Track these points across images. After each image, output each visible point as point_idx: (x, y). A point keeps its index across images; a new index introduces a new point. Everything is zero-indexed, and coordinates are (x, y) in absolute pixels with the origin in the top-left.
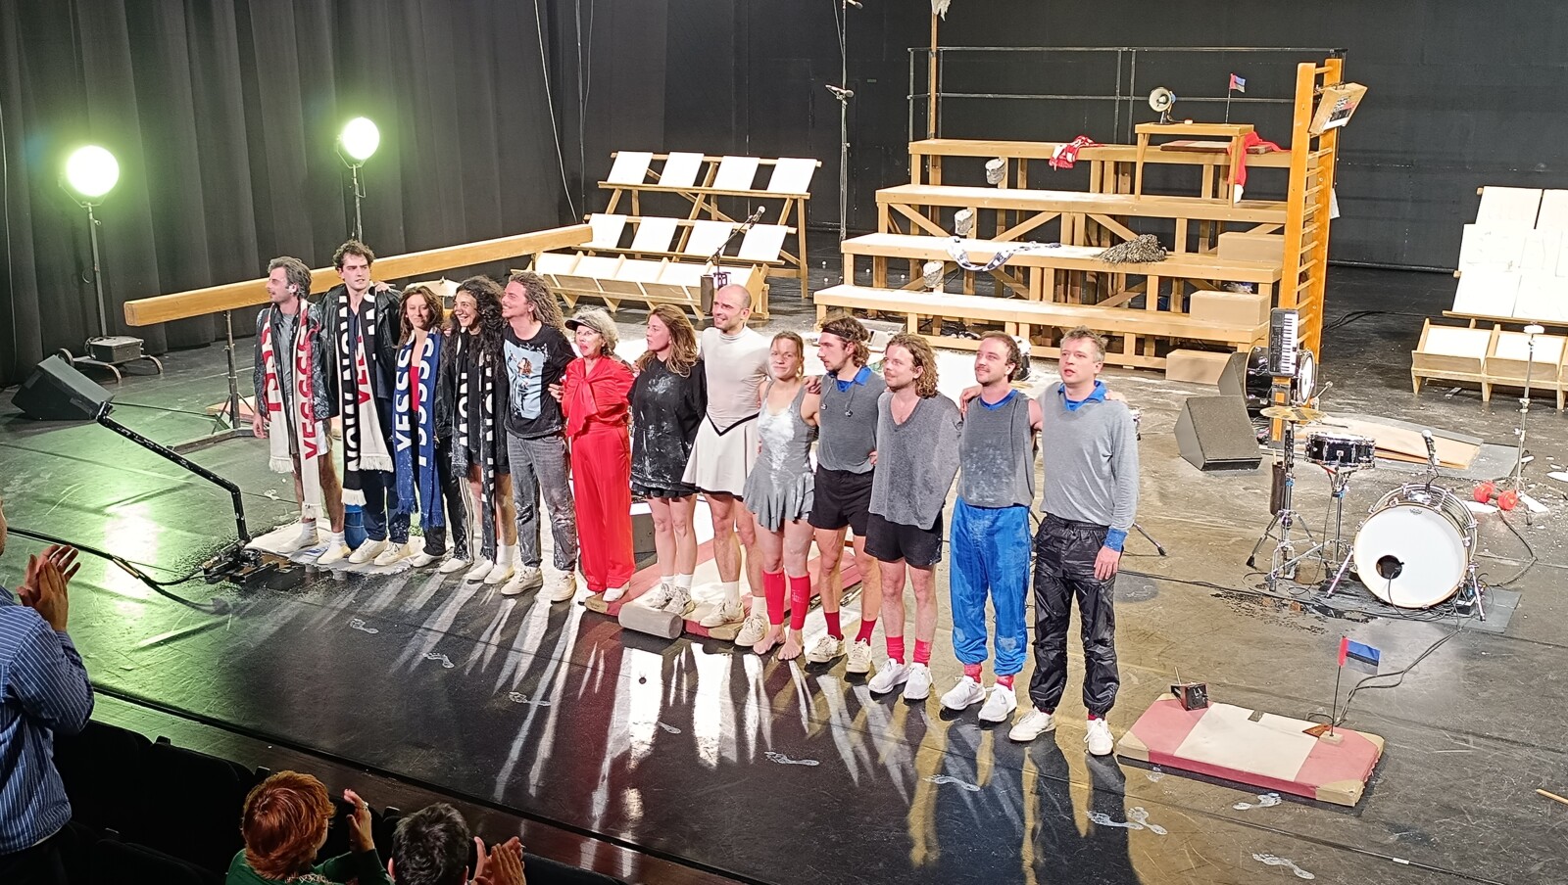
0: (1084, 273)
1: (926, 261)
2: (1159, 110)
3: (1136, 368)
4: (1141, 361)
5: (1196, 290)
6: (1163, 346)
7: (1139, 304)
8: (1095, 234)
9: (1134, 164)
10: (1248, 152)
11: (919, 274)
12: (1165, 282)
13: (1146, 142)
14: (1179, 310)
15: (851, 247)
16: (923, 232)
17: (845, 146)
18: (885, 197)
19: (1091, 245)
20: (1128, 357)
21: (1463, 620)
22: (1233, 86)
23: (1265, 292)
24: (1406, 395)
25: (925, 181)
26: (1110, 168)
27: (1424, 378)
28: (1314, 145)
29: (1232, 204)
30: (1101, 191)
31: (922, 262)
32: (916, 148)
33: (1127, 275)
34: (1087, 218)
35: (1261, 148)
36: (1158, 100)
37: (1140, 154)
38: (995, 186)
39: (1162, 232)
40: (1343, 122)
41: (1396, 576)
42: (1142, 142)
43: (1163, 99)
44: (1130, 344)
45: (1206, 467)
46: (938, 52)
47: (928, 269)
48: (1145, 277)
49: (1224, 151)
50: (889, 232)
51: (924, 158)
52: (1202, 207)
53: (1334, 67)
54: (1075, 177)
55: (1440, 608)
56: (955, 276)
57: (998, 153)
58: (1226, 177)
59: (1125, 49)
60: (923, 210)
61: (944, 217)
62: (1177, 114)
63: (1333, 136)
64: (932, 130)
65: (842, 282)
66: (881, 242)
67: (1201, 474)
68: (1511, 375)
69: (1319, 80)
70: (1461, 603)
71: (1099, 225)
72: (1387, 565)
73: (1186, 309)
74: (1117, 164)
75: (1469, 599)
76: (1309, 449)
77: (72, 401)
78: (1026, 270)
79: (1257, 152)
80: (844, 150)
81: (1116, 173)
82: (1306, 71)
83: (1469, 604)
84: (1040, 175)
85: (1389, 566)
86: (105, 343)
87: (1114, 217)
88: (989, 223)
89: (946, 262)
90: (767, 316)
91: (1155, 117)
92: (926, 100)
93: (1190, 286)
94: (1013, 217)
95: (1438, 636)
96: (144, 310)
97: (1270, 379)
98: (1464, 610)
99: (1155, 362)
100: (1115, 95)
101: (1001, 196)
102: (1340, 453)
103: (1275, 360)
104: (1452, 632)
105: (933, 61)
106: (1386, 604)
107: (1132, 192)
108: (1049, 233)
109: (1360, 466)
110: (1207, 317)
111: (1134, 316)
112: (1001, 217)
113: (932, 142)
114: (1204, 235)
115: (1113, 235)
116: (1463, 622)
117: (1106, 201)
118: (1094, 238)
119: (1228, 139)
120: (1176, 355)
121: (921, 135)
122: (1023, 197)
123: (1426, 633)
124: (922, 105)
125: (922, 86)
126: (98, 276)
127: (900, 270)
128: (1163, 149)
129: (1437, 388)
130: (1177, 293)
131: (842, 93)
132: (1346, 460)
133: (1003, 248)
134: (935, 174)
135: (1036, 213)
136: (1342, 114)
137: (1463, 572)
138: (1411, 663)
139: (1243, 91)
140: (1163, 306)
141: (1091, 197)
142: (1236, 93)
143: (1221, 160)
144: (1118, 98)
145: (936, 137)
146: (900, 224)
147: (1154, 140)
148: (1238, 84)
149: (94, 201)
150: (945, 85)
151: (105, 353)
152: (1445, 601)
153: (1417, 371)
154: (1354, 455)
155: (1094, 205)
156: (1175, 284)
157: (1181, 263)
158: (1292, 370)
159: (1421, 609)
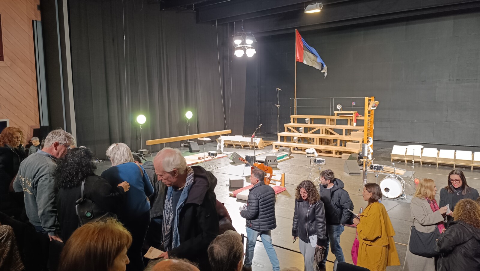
0: (325, 139)
1: (294, 137)
2: (339, 108)
3: (336, 157)
5: (347, 142)
6: (341, 153)
7: (336, 145)
8: (327, 132)
9: (334, 119)
10: (357, 117)
11: (293, 140)
12: (341, 141)
13: (336, 115)
14: (344, 146)
15: (279, 134)
16: (293, 132)
17: (278, 116)
18: (286, 125)
20: (334, 155)
22: (353, 104)
23: (361, 142)
24: (390, 162)
25: (294, 122)
26: (329, 120)
27: (393, 159)
28: (369, 112)
29: (354, 126)
30: (328, 124)
32: (292, 117)
33: (334, 140)
34: (326, 129)
35: (359, 116)
37: (335, 117)
38: (307, 123)
39: (340, 132)
40: (375, 108)
41: (388, 192)
44: (334, 152)
45: (350, 174)
46: (296, 99)
48: (337, 140)
49: (352, 116)
50: (287, 132)
52: (348, 127)
53: (373, 98)
54: (323, 122)
56: (300, 140)
57: (308, 118)
58: (352, 121)
59: (332, 98)
60: (293, 128)
61: (297, 129)
62: (342, 109)
63: (373, 111)
64: (295, 113)
65: (278, 141)
66: (285, 134)
67: (348, 175)
68: (410, 158)
69: (369, 100)
70: (401, 197)
71: (328, 131)
74: (331, 119)
75: (403, 197)
78: (314, 138)
81: (331, 121)
82: (367, 99)
84: (316, 121)
85: (387, 190)
86: (142, 150)
87: (331, 129)
88: (306, 130)
89: (298, 137)
90: (263, 148)
91: (338, 110)
92: (294, 108)
94: (311, 129)
95: (398, 204)
96: (149, 142)
97: (363, 157)
98: (402, 199)
99: (339, 156)
100: (331, 106)
101: (308, 125)
102: (376, 168)
103: (363, 153)
104: (401, 203)
105: (295, 101)
106: (386, 197)
107: (334, 124)
108: (318, 132)
109: (381, 171)
110: (349, 147)
111: (335, 147)
112: (309, 129)
113: (295, 115)
114: (348, 132)
115: (330, 132)
116: (402, 201)
117: (329, 126)
118: (327, 133)
119: (352, 114)
120: (343, 154)
121: (293, 114)
122: (313, 125)
123: (395, 203)
124: (293, 109)
125: (293, 105)
126: (141, 138)
127: (289, 139)
128: (340, 116)
129: (396, 161)
130: (343, 143)
131: (278, 106)
133: (309, 135)
134: (296, 121)
135: (315, 128)
137: (402, 191)
138: (391, 208)
139: (355, 105)
140: (341, 145)
141: (326, 125)
143: (351, 118)
146: (289, 130)
147: (338, 114)
149: (141, 124)
150: (298, 105)
151: (142, 152)
152: (398, 197)
153: (392, 157)
154: (379, 169)
155: (327, 127)
156: (343, 141)
157: (344, 137)
158: (367, 155)
159: (394, 198)
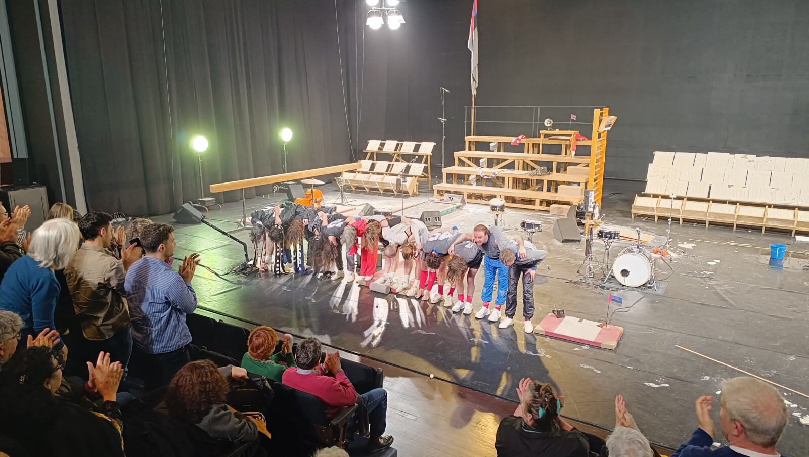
0: (522, 179)
1: (470, 175)
2: (547, 126)
3: (540, 210)
4: (541, 208)
5: (559, 185)
6: (548, 203)
7: (541, 189)
8: (526, 166)
9: (539, 144)
10: (577, 140)
11: (468, 180)
12: (549, 182)
13: (543, 137)
14: (554, 191)
15: (446, 170)
16: (469, 166)
17: (444, 137)
18: (457, 154)
19: (525, 170)
20: (537, 207)
21: (650, 291)
22: (572, 118)
23: (583, 185)
24: (630, 219)
25: (470, 149)
26: (531, 145)
27: (635, 214)
28: (599, 136)
29: (572, 157)
30: (528, 153)
31: (469, 176)
32: (467, 139)
33: (537, 180)
34: (524, 161)
35: (581, 139)
36: (547, 123)
37: (541, 141)
38: (493, 151)
39: (548, 166)
40: (609, 129)
41: (627, 276)
42: (542, 137)
43: (549, 123)
44: (538, 202)
45: (563, 242)
46: (475, 107)
47: (471, 178)
48: (543, 180)
49: (569, 140)
50: (458, 166)
51: (470, 142)
52: (562, 158)
53: (606, 110)
54: (520, 148)
55: (642, 287)
56: (480, 180)
57: (494, 140)
58: (570, 148)
59: (536, 106)
60: (469, 159)
61: (476, 161)
62: (554, 127)
63: (606, 133)
64: (472, 133)
65: (443, 182)
66: (455, 169)
67: (561, 244)
68: (664, 213)
69: (601, 114)
70: (649, 285)
71: (527, 164)
72: (624, 273)
73: (556, 191)
74: (533, 144)
75: (652, 284)
76: (598, 234)
77: (193, 218)
78: (503, 178)
79: (580, 140)
80: (444, 139)
81: (533, 147)
82: (597, 112)
83: (651, 286)
84: (508, 147)
85: (625, 273)
86: (203, 199)
87: (532, 161)
88: (491, 163)
89: (477, 176)
90: (418, 193)
91: (546, 128)
92: (471, 123)
93: (557, 183)
94: (499, 161)
95: (642, 296)
96: (215, 188)
97: (585, 213)
98: (650, 287)
99: (545, 208)
100: (532, 121)
101: (495, 154)
102: (609, 235)
103: (586, 206)
104: (646, 295)
105: (473, 110)
106: (624, 285)
107: (538, 153)
108: (511, 166)
109: (615, 240)
110: (563, 193)
111: (539, 193)
112: (495, 161)
113: (472, 137)
114: (562, 167)
115: (532, 167)
116: (649, 291)
117: (530, 156)
118: (526, 168)
119: (570, 136)
120: (553, 206)
121: (469, 135)
122: (502, 154)
123: (637, 295)
124: (469, 125)
125: (469, 118)
126: (201, 178)
127: (461, 178)
128: (549, 139)
129: (640, 217)
130: (553, 186)
131: (443, 120)
132: (610, 237)
133: (496, 171)
134: (473, 147)
135: (506, 160)
136: (609, 126)
137: (650, 275)
138: (632, 304)
139: (575, 119)
140: (549, 190)
141: (525, 154)
142: (573, 120)
143: (568, 143)
144: (534, 122)
145: (474, 135)
146: (462, 163)
147: (546, 136)
148: (574, 117)
149: (200, 153)
150: (477, 118)
151: (203, 203)
152: (644, 285)
153: (633, 211)
154: (613, 236)
155: (526, 157)
156: (552, 183)
157: (554, 176)
158: (592, 210)
159: (635, 287)
